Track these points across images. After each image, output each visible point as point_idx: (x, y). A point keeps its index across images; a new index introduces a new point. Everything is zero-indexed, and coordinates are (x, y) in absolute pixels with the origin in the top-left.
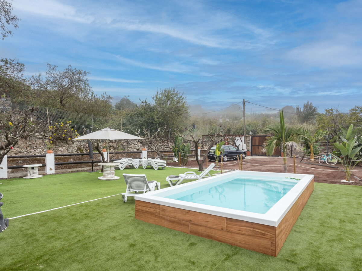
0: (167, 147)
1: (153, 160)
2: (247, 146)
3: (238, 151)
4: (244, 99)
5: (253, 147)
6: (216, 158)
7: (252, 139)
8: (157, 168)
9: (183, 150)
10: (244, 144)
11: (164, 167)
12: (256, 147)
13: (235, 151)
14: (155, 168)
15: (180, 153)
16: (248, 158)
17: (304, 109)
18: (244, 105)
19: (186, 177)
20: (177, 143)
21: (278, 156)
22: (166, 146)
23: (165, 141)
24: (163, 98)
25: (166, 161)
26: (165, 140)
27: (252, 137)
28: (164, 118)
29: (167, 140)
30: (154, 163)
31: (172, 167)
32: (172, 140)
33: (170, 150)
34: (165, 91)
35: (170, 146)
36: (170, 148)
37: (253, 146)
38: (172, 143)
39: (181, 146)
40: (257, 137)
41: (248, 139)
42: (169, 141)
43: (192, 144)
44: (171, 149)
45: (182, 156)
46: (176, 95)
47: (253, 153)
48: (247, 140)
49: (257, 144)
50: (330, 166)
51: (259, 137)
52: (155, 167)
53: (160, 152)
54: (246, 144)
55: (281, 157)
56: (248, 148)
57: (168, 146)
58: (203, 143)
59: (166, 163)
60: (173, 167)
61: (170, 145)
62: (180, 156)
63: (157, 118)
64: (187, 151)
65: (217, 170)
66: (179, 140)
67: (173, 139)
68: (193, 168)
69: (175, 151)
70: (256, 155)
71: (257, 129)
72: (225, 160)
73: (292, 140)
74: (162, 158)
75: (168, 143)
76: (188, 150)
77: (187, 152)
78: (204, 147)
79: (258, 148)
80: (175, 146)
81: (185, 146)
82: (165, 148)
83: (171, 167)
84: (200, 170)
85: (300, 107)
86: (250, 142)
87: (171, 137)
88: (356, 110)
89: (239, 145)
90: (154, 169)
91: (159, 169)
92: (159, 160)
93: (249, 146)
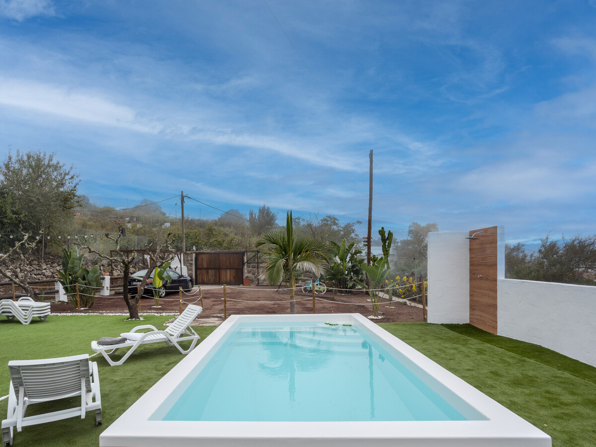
0: (39, 274)
1: (16, 304)
2: (189, 270)
3: (182, 278)
4: (182, 192)
5: (198, 272)
6: (154, 292)
7: (196, 259)
8: (29, 321)
9: (84, 279)
10: (184, 265)
11: (46, 316)
12: (204, 270)
13: (177, 278)
14: (22, 320)
15: (77, 284)
16: (196, 289)
17: (259, 215)
18: (183, 201)
19: (145, 339)
20: (69, 265)
21: (240, 285)
22: (35, 272)
23: (32, 260)
24: (25, 171)
25: (49, 303)
26: (33, 258)
27: (197, 255)
28: (31, 213)
29: (38, 258)
30: (20, 309)
31: (62, 314)
32: (49, 258)
33: (45, 279)
34: (29, 157)
35: (44, 271)
36: (44, 275)
37: (199, 269)
38: (49, 266)
39: (80, 271)
40: (205, 255)
41: (189, 258)
42: (43, 261)
43: (90, 267)
44: (47, 277)
45: (82, 291)
46: (56, 167)
47: (200, 280)
48: (187, 260)
49: (206, 267)
50: (319, 296)
51: (208, 255)
52: (24, 317)
53: (29, 283)
54: (187, 267)
55: (243, 285)
56: (190, 272)
57: (40, 272)
58: (111, 265)
59: (50, 307)
60: (65, 314)
61: (45, 269)
62: (78, 290)
63: (14, 213)
64: (93, 280)
65: (161, 314)
66: (75, 259)
67: (51, 257)
68: (111, 314)
69: (65, 282)
70: (203, 283)
71: (200, 242)
72: (162, 295)
73: (306, 259)
74: (36, 298)
75: (40, 266)
76: (96, 279)
77: (95, 283)
78: (114, 272)
79: (208, 273)
80: (65, 272)
81: (88, 272)
82: (33, 276)
83: (59, 314)
84: (132, 317)
85: (254, 212)
86: (194, 262)
87: (45, 253)
88: (327, 221)
89: (175, 269)
90: (19, 322)
91: (33, 322)
92: (31, 303)
93: (191, 270)
